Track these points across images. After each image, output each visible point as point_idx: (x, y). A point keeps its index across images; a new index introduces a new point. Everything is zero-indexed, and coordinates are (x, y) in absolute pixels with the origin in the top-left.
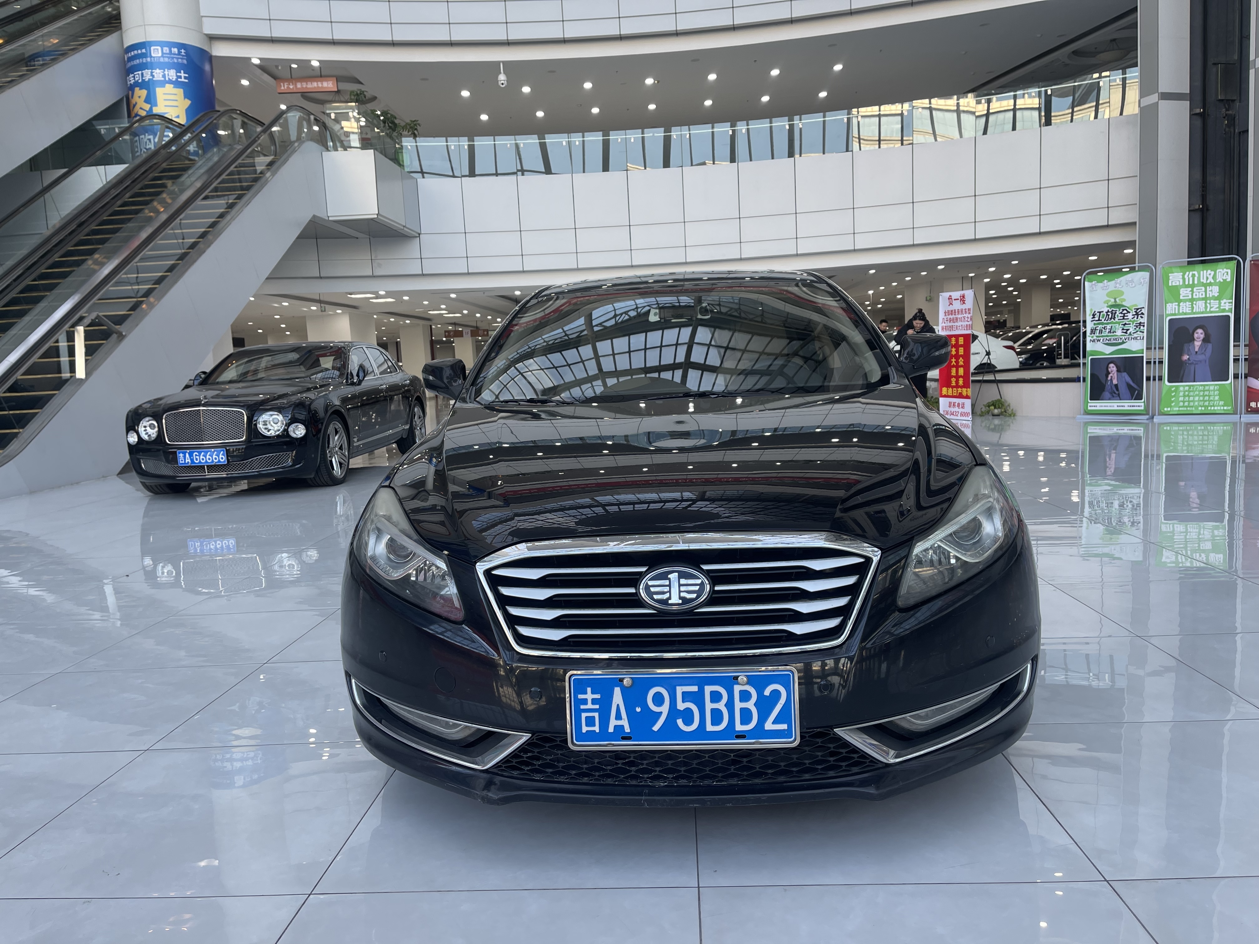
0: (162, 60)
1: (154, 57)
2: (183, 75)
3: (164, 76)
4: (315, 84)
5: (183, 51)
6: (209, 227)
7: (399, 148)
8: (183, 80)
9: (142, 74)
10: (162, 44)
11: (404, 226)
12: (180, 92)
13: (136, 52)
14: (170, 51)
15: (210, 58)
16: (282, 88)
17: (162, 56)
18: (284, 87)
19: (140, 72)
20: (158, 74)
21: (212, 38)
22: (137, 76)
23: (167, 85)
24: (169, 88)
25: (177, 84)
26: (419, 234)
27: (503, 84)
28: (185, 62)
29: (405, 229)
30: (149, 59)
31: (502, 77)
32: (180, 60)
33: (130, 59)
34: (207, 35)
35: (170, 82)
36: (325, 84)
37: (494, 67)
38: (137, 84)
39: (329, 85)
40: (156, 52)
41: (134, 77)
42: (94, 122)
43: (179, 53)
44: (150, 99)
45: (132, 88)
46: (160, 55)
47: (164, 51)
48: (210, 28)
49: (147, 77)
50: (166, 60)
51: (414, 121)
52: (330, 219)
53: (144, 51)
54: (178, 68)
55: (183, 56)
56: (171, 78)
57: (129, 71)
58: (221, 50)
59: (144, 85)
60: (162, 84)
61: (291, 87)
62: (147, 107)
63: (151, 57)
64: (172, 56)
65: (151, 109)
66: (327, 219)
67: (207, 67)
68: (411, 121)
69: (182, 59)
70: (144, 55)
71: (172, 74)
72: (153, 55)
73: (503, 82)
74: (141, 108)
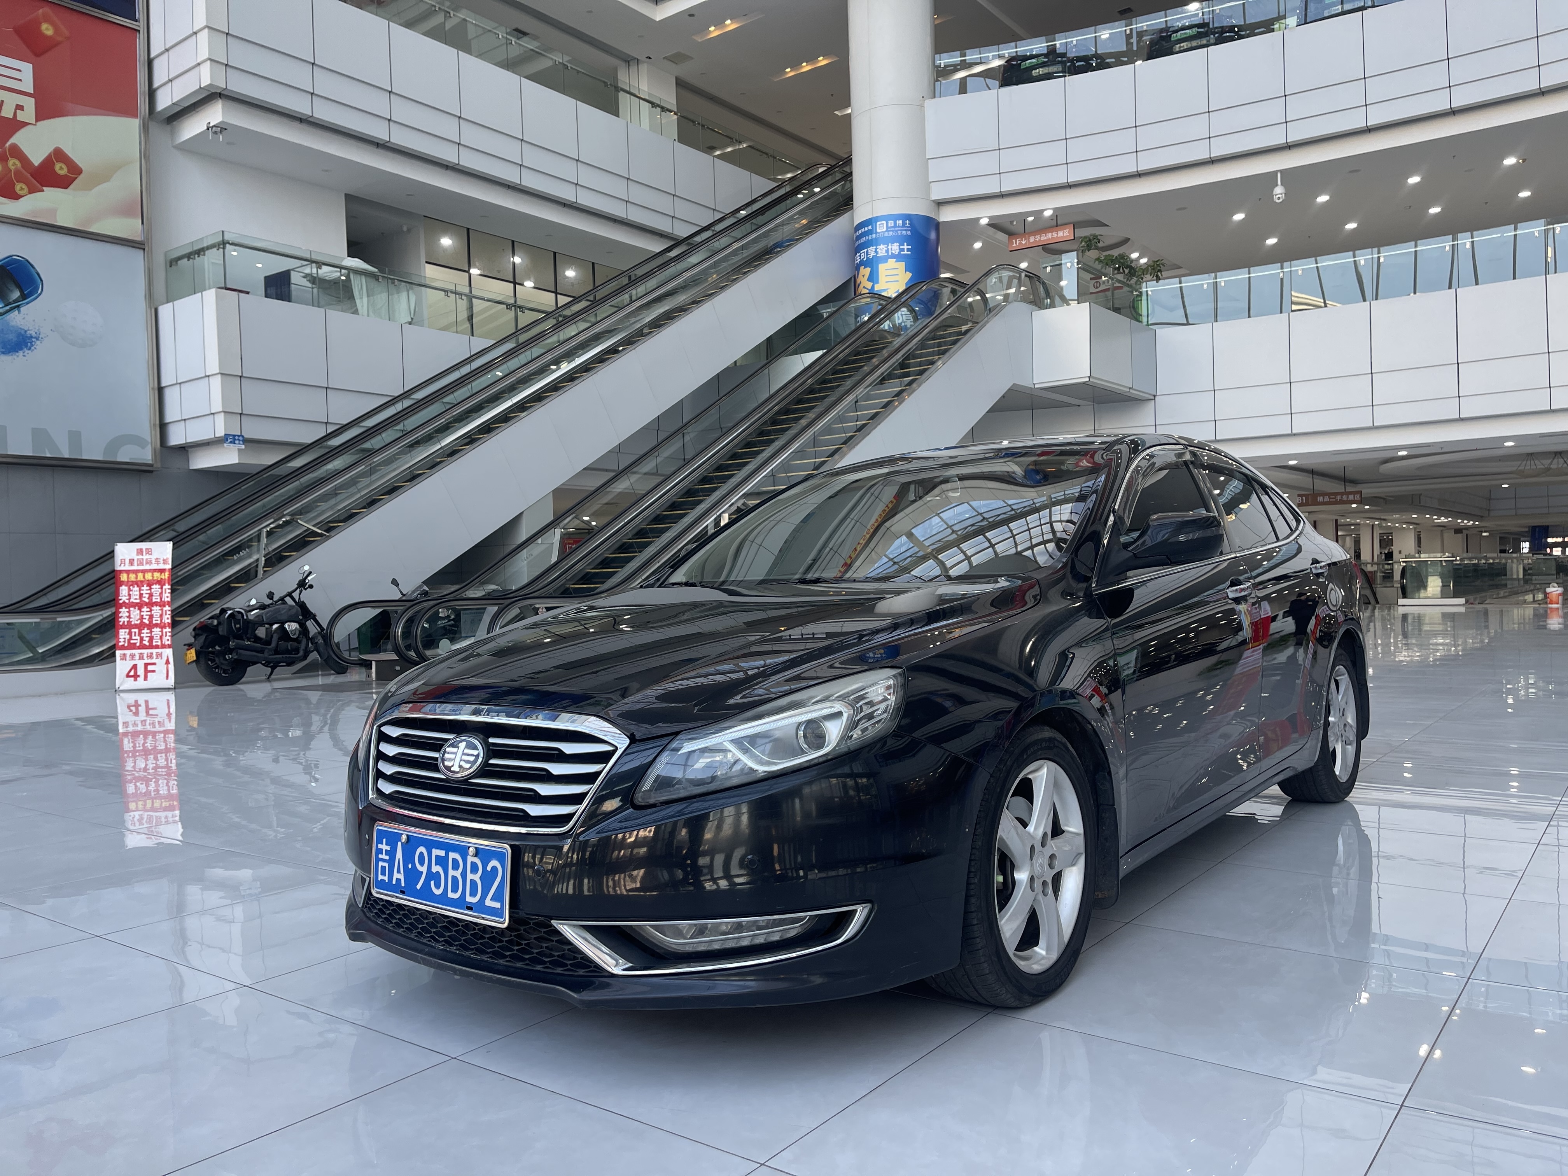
0: (886, 234)
1: (879, 233)
2: (906, 247)
3: (887, 251)
4: (1049, 236)
5: (908, 222)
6: (883, 407)
7: (1137, 295)
8: (906, 252)
9: (867, 251)
10: (887, 218)
11: (1130, 388)
12: (902, 265)
13: (863, 230)
14: (895, 223)
15: (937, 225)
16: (1015, 245)
17: (887, 231)
18: (1016, 243)
19: (865, 250)
20: (882, 250)
21: (940, 204)
22: (862, 255)
23: (890, 260)
24: (892, 261)
25: (899, 257)
26: (1155, 396)
27: (1279, 198)
28: (909, 233)
29: (1131, 391)
30: (874, 236)
31: (1279, 191)
32: (904, 232)
33: (858, 238)
34: (933, 201)
35: (893, 256)
36: (1060, 234)
37: (1269, 179)
38: (862, 263)
39: (1065, 234)
40: (881, 228)
41: (860, 256)
42: (818, 307)
43: (904, 224)
44: (873, 278)
45: (857, 269)
46: (885, 229)
47: (889, 225)
48: (938, 193)
49: (872, 254)
50: (891, 233)
51: (1157, 261)
52: (1036, 386)
53: (870, 227)
54: (901, 240)
55: (908, 227)
56: (893, 252)
57: (858, 249)
58: (948, 215)
59: (870, 263)
60: (885, 259)
61: (1024, 242)
62: (869, 285)
63: (876, 233)
64: (897, 229)
65: (873, 287)
66: (1033, 387)
67: (933, 236)
68: (1154, 261)
69: (906, 230)
70: (869, 232)
71: (895, 248)
72: (878, 230)
73: (1280, 196)
74: (864, 287)
